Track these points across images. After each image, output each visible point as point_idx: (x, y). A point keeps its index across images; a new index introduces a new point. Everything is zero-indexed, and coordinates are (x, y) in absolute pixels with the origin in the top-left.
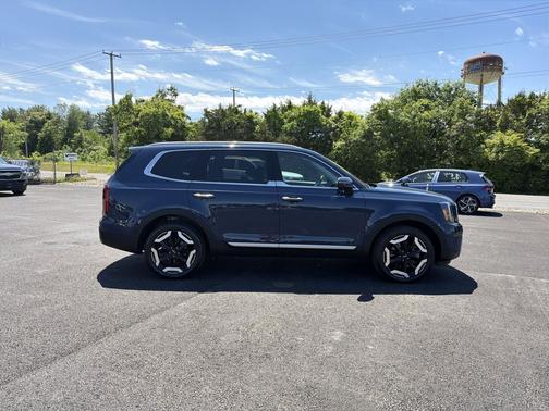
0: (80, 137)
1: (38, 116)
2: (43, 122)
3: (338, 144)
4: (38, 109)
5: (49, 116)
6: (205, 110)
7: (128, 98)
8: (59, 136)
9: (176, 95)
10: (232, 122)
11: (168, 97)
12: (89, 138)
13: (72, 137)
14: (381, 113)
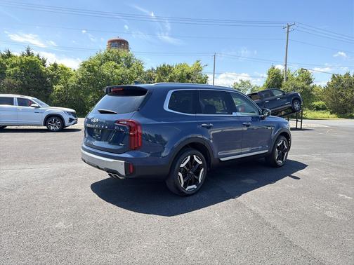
3: (58, 87)
14: (89, 68)
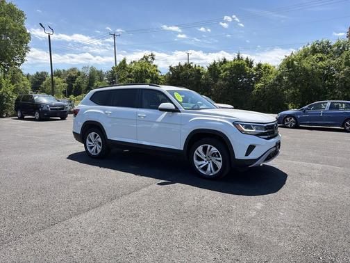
1: (73, 74)
2: (76, 77)
4: (73, 70)
5: (79, 74)
6: (170, 67)
7: (124, 61)
8: (85, 85)
9: (154, 59)
10: (187, 74)
11: (149, 60)
13: (92, 86)
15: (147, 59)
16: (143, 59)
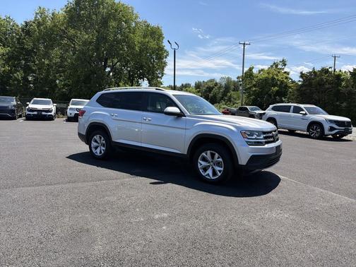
0: (230, 96)
1: (211, 85)
2: (213, 87)
4: (212, 81)
5: (216, 84)
6: (301, 73)
7: (251, 69)
8: (220, 95)
9: (285, 65)
10: (322, 80)
11: (280, 67)
12: (235, 96)
13: (226, 96)
15: (277, 66)
16: (272, 66)
